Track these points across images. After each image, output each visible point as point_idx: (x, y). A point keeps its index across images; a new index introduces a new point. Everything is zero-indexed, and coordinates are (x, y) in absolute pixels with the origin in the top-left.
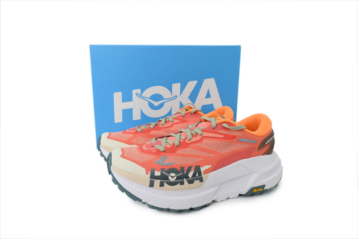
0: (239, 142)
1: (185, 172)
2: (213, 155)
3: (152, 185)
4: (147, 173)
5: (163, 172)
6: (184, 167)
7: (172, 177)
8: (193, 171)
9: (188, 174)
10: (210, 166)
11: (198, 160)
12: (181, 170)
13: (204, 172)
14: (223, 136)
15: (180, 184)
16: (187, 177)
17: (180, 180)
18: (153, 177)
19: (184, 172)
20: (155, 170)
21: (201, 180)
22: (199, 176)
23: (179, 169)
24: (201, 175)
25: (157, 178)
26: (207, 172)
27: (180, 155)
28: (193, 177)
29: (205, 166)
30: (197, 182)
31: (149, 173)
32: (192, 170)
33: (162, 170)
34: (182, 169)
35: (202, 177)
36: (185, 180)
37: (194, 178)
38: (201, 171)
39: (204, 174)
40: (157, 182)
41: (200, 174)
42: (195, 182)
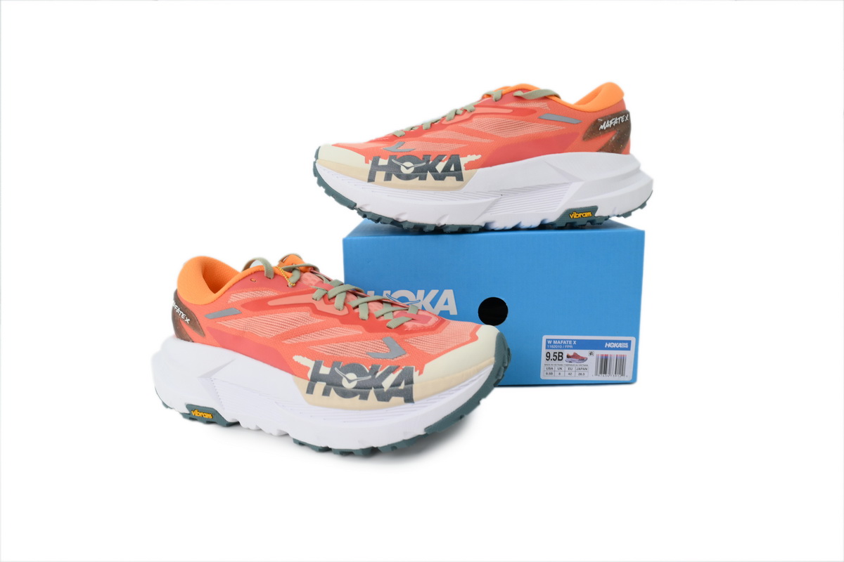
0: (541, 120)
1: (431, 162)
2: (486, 141)
3: (371, 179)
4: (367, 162)
5: (393, 160)
6: (430, 155)
7: (407, 168)
8: (446, 162)
9: (436, 164)
10: (479, 156)
11: (457, 146)
12: (423, 159)
13: (465, 165)
14: (511, 111)
15: (420, 179)
16: (433, 170)
17: (420, 173)
18: (375, 167)
19: (429, 161)
20: (379, 157)
21: (460, 178)
22: (455, 170)
23: (421, 158)
24: (461, 170)
25: (382, 168)
26: (471, 166)
27: (428, 140)
28: (444, 171)
29: (469, 156)
30: (450, 180)
31: (370, 162)
32: (444, 161)
33: (391, 157)
34: (426, 157)
35: (461, 174)
36: (429, 174)
37: (446, 173)
38: (460, 163)
39: (466, 169)
40: (380, 175)
41: (458, 168)
42: (447, 178)
